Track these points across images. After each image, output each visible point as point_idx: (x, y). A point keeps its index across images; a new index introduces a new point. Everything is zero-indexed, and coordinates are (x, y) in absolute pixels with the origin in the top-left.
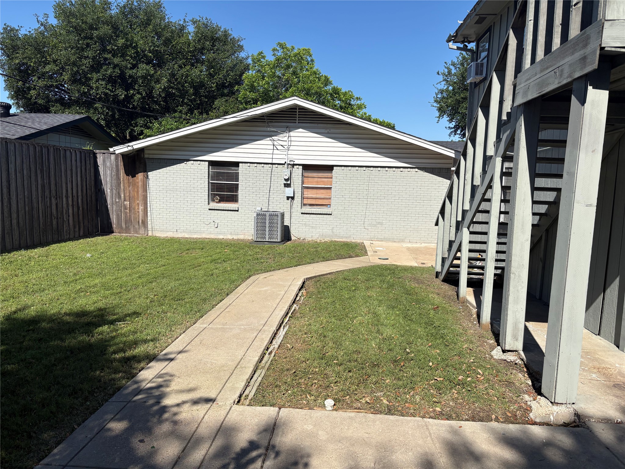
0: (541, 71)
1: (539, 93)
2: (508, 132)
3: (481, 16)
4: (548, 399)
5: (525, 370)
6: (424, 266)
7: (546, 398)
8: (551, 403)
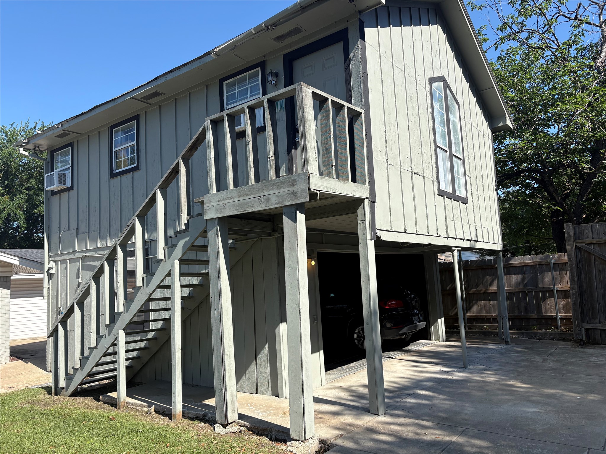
0: (239, 196)
1: (241, 212)
2: (187, 239)
3: (66, 132)
4: (298, 440)
5: (251, 433)
6: (14, 390)
7: (296, 440)
8: (302, 441)
